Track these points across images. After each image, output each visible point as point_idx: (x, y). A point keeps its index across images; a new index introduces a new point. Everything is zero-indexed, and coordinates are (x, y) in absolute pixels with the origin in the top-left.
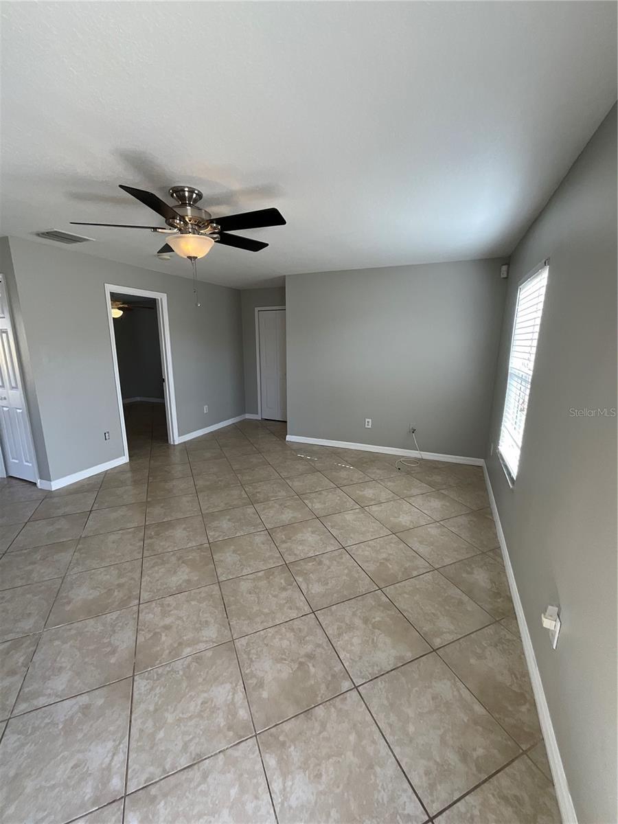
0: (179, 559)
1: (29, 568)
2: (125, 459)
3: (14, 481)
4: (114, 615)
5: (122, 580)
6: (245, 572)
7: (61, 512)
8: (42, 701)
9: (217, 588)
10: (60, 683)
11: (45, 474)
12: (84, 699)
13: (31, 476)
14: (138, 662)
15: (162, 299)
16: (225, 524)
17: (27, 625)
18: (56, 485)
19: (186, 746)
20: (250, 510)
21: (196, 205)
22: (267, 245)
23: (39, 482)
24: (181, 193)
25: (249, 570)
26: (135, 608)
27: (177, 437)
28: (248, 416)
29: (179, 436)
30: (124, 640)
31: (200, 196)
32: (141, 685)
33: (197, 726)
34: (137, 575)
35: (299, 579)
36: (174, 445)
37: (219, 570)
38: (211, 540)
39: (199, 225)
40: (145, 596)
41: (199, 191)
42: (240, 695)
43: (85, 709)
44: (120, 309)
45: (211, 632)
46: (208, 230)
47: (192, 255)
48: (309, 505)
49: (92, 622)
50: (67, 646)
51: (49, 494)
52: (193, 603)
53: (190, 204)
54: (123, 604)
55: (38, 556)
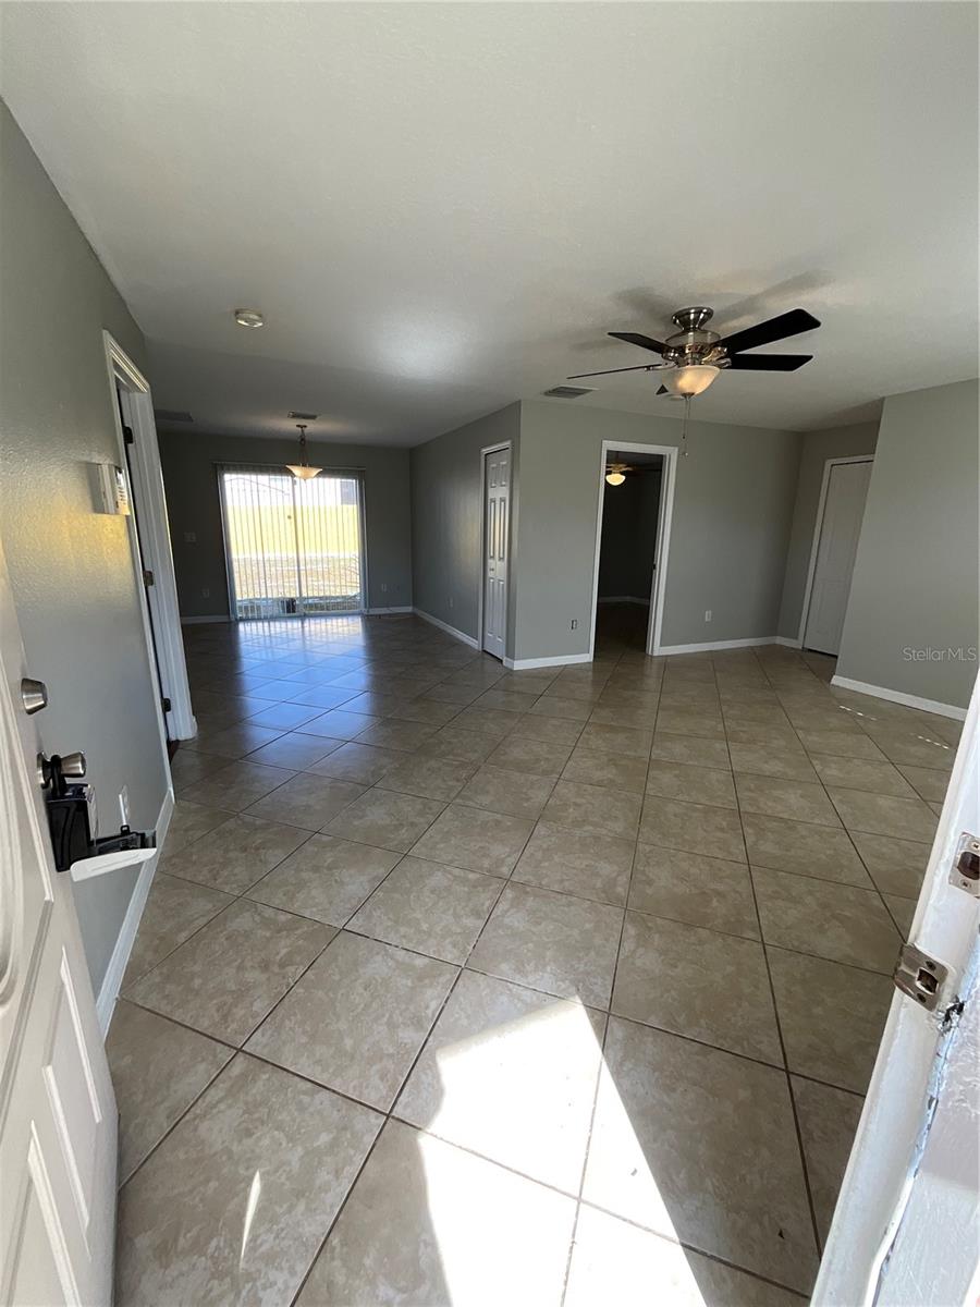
0: (610, 760)
1: (483, 721)
2: (588, 657)
3: (486, 656)
4: (535, 778)
5: (550, 757)
6: (680, 797)
7: (516, 688)
8: (471, 803)
9: (641, 798)
10: (485, 800)
11: (511, 654)
12: (498, 816)
13: (499, 652)
14: (544, 813)
15: (672, 454)
16: (679, 749)
17: (473, 756)
18: (519, 665)
19: (562, 881)
20: (719, 746)
21: (702, 328)
22: (810, 357)
23: (505, 659)
24: (686, 317)
25: (687, 798)
26: (555, 780)
27: (657, 647)
28: (779, 640)
29: (661, 645)
30: (540, 796)
31: (709, 314)
32: (541, 829)
33: (576, 875)
34: (565, 758)
35: (749, 830)
36: (652, 656)
37: (649, 785)
38: (653, 757)
39: (701, 352)
40: (566, 775)
41: (708, 309)
42: (623, 879)
43: (498, 823)
44: (622, 473)
45: (619, 827)
46: (712, 356)
47: (688, 391)
48: (818, 768)
49: (518, 774)
50: (495, 781)
51: (510, 672)
52: (610, 799)
53: (694, 327)
54: (545, 773)
55: (491, 715)
